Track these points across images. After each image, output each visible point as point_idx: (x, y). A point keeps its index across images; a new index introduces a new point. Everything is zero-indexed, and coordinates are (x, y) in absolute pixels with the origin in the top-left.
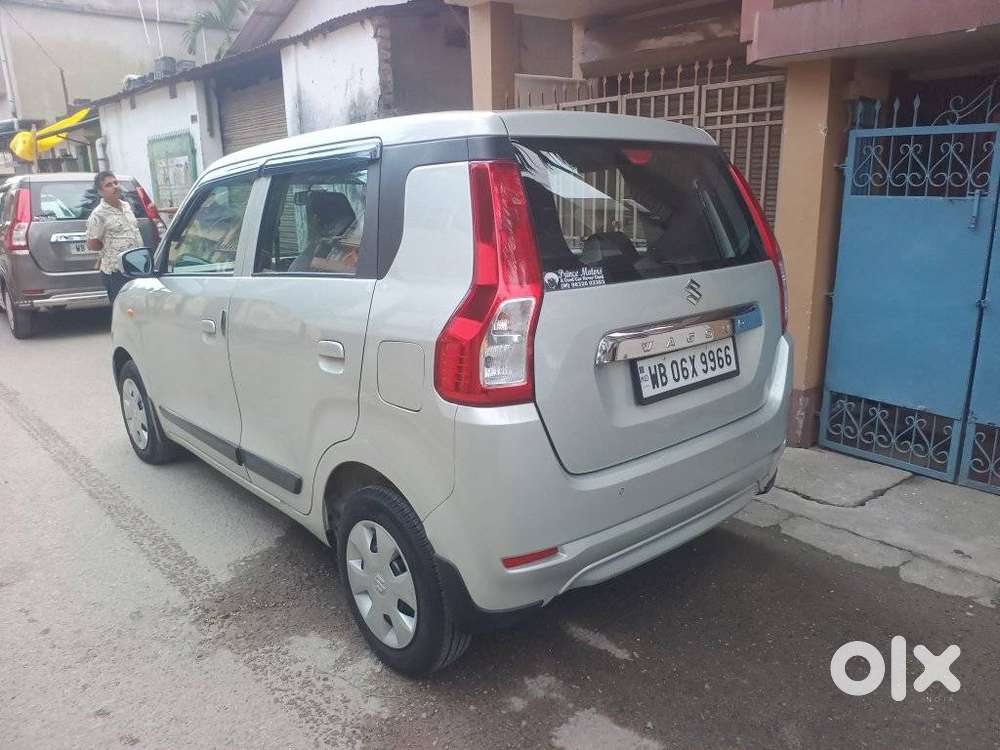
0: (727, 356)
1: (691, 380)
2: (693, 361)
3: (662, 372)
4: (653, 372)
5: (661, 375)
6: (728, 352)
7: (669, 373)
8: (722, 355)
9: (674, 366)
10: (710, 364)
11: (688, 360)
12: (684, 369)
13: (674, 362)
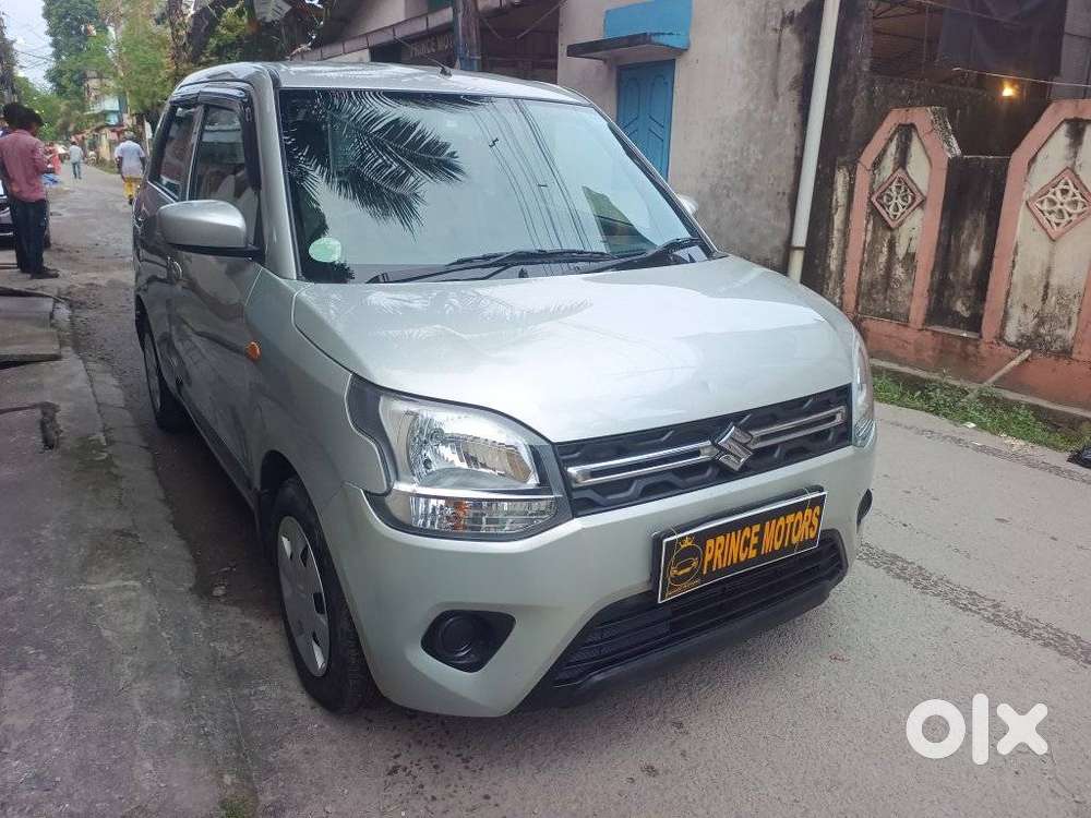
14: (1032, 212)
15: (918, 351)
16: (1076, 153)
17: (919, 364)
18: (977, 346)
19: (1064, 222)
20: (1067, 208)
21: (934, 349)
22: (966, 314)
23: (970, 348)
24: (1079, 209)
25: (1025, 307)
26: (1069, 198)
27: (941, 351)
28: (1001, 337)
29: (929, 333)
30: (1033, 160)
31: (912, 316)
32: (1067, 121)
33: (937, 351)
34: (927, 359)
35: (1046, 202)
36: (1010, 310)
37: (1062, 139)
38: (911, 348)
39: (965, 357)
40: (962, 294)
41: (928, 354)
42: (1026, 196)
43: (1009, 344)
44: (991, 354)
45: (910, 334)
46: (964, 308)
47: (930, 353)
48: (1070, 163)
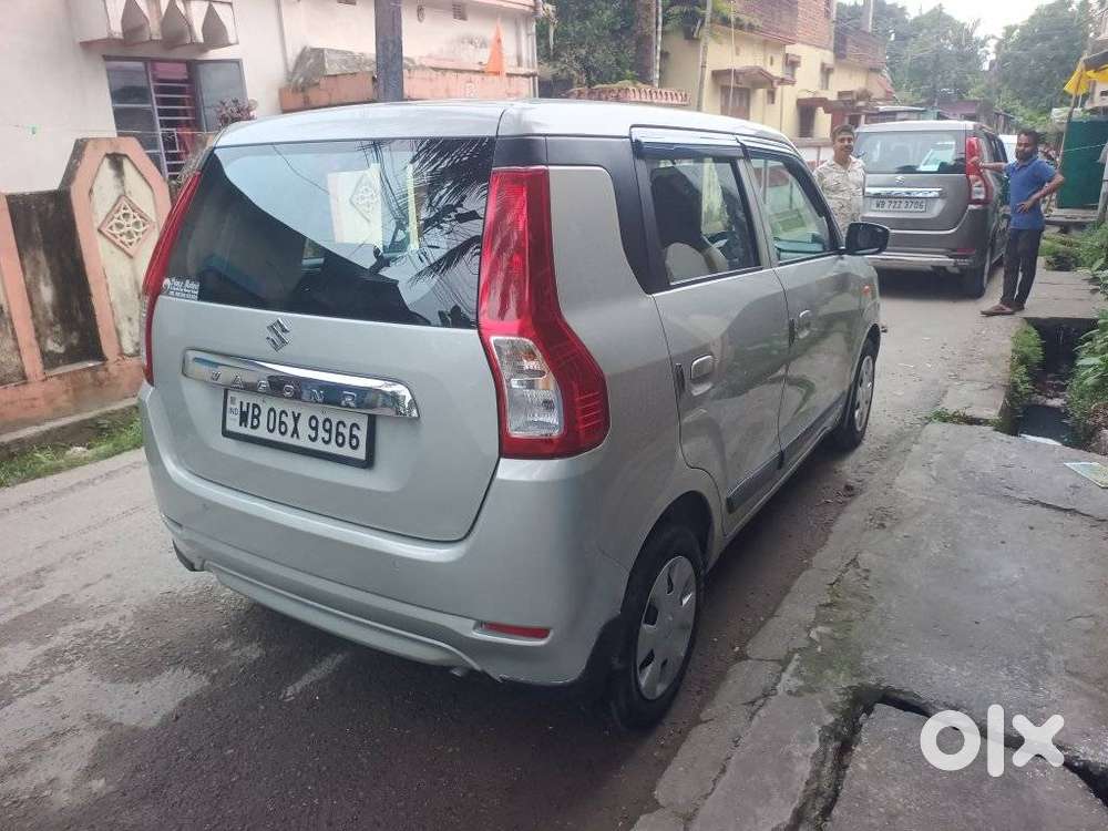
0: (352, 436)
1: (287, 439)
2: (296, 419)
3: (256, 413)
4: (245, 409)
5: (254, 417)
6: (355, 432)
7: (263, 419)
8: (346, 432)
9: (272, 414)
10: (322, 434)
11: (290, 414)
12: (282, 423)
13: (272, 410)
14: (107, 237)
15: (51, 400)
16: (122, 182)
17: (59, 412)
18: (106, 370)
19: (134, 240)
20: (132, 229)
21: (67, 392)
22: (61, 350)
23: (101, 374)
24: (142, 229)
25: (130, 319)
26: (132, 221)
27: (75, 390)
28: (121, 353)
29: (54, 379)
30: (91, 191)
31: (28, 370)
32: (107, 155)
33: (71, 393)
34: (64, 404)
35: (114, 228)
36: (119, 327)
37: (107, 171)
38: (41, 403)
39: (99, 384)
40: (48, 332)
41: (62, 400)
42: (96, 225)
43: (131, 356)
44: (122, 370)
45: (34, 390)
46: (56, 345)
47: (65, 397)
48: (121, 191)
